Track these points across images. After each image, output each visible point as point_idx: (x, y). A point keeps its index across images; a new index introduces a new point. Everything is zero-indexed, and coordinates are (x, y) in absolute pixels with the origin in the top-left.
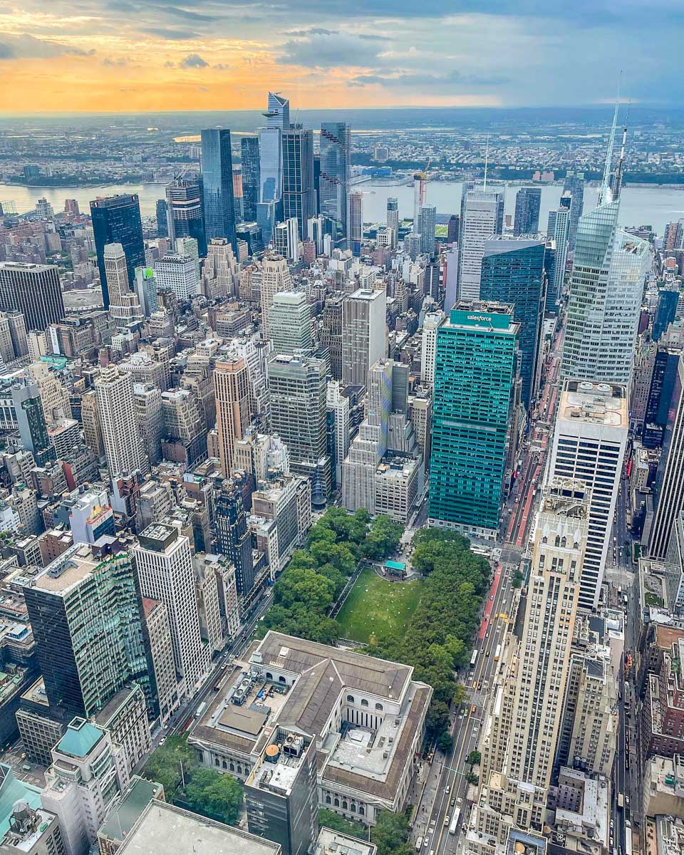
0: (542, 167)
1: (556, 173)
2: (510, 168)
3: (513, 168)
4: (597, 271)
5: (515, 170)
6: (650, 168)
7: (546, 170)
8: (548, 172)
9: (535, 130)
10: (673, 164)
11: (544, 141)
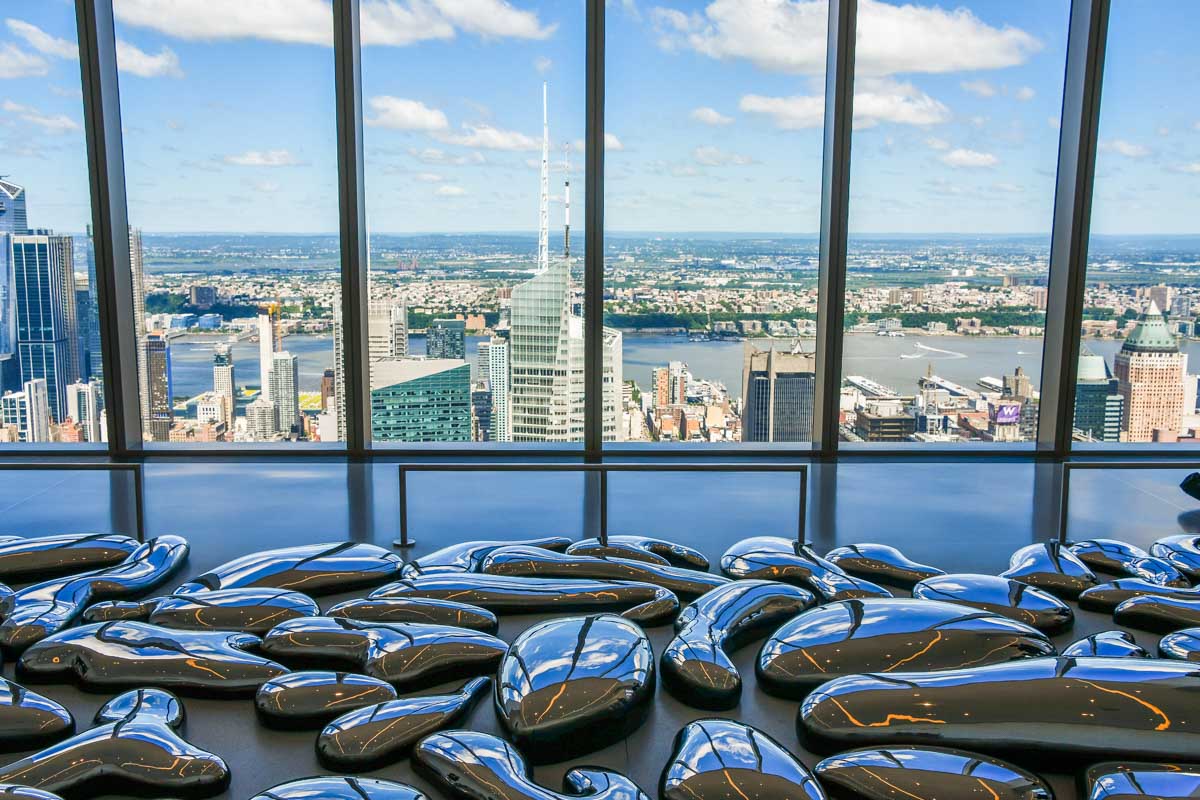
0: (465, 308)
1: (487, 316)
2: (416, 311)
3: (422, 311)
4: (550, 372)
5: (424, 314)
6: (621, 307)
7: (472, 312)
8: (476, 316)
9: (450, 263)
10: (651, 301)
11: (465, 277)
